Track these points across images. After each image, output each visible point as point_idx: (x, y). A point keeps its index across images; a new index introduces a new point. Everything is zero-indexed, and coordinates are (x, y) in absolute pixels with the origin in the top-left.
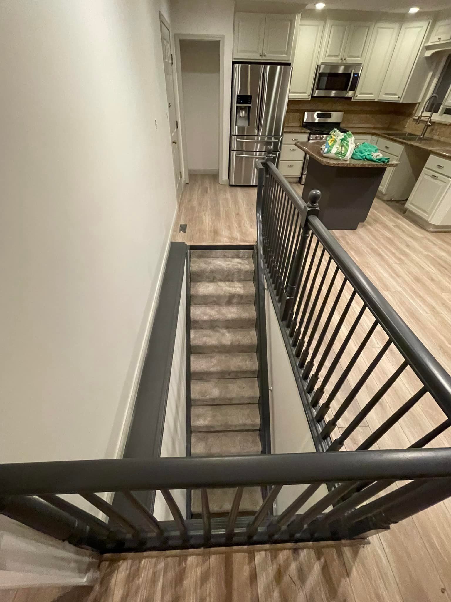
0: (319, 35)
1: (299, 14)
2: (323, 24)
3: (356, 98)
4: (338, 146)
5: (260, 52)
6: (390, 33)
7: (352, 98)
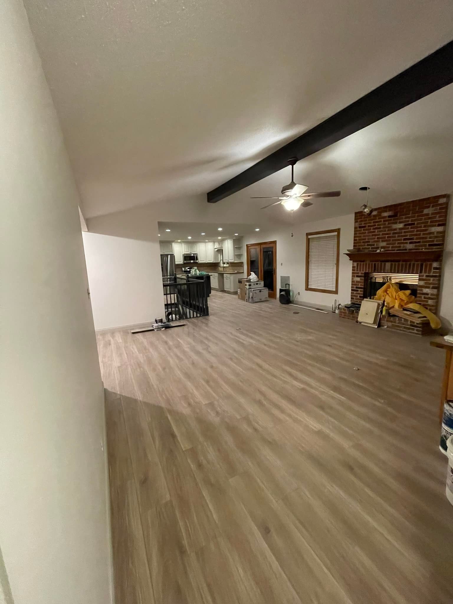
1: (173, 243)
2: (182, 244)
3: (199, 262)
5: (165, 252)
6: (203, 245)
7: (197, 263)
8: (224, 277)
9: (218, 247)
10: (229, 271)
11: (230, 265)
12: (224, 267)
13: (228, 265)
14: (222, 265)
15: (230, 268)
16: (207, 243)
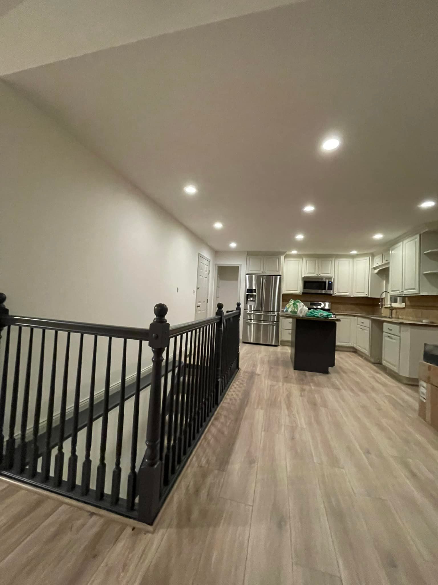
0: (300, 265)
1: (283, 256)
2: (301, 259)
3: (335, 294)
4: (292, 308)
5: (262, 271)
6: (347, 263)
7: (332, 294)
8: (384, 330)
9: (380, 263)
10: (404, 317)
11: (408, 303)
12: (392, 309)
13: (404, 304)
14: (388, 303)
15: (410, 310)
16: (355, 260)
